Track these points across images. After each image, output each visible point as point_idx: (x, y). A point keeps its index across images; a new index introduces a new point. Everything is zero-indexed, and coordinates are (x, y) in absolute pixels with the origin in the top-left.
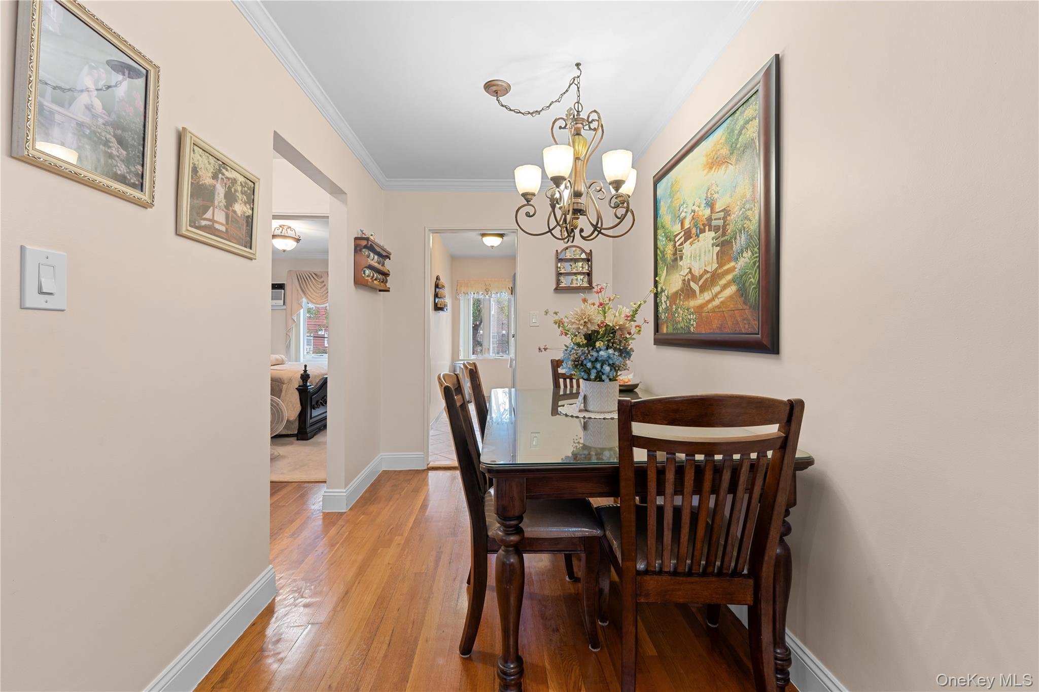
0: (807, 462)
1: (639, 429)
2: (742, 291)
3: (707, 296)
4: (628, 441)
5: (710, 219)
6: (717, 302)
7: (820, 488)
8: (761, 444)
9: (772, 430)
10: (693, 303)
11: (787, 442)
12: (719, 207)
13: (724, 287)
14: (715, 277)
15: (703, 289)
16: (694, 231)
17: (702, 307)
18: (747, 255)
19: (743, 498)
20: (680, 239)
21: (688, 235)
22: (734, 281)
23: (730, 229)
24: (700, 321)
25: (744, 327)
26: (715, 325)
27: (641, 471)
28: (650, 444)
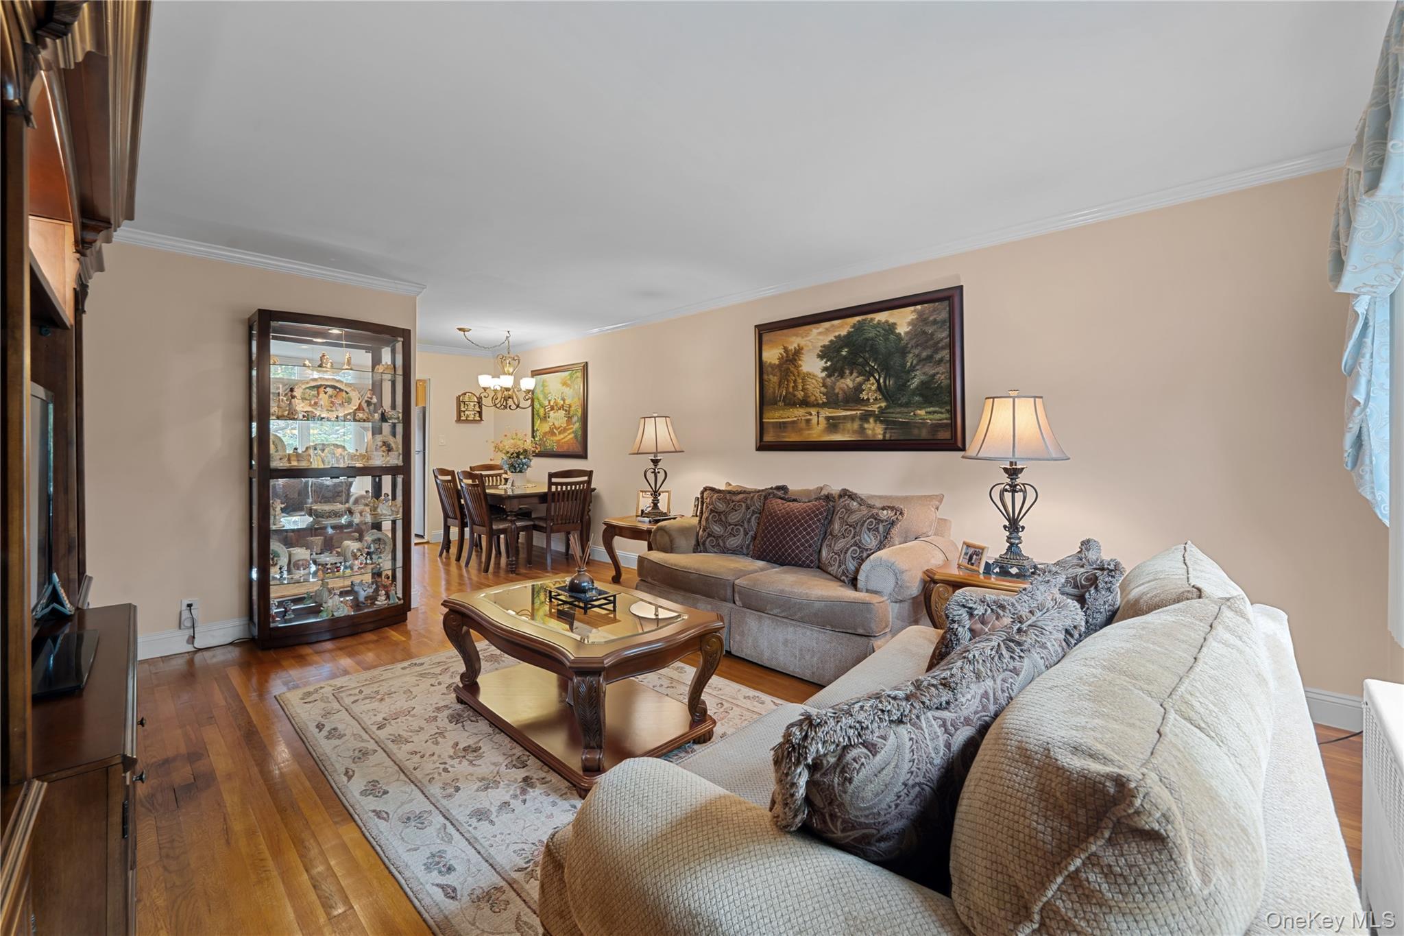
0: (594, 489)
1: (554, 480)
2: (576, 436)
3: (562, 436)
4: (550, 484)
5: (563, 406)
6: (566, 439)
7: (598, 496)
8: (583, 482)
9: (586, 478)
10: (555, 438)
11: (589, 482)
12: (567, 402)
13: (569, 434)
14: (565, 430)
15: (560, 433)
16: (555, 407)
17: (559, 440)
18: (578, 424)
19: (578, 501)
20: (548, 409)
21: (552, 408)
22: (573, 432)
23: (571, 413)
24: (558, 446)
25: (576, 450)
26: (565, 448)
27: (554, 494)
28: (557, 484)
